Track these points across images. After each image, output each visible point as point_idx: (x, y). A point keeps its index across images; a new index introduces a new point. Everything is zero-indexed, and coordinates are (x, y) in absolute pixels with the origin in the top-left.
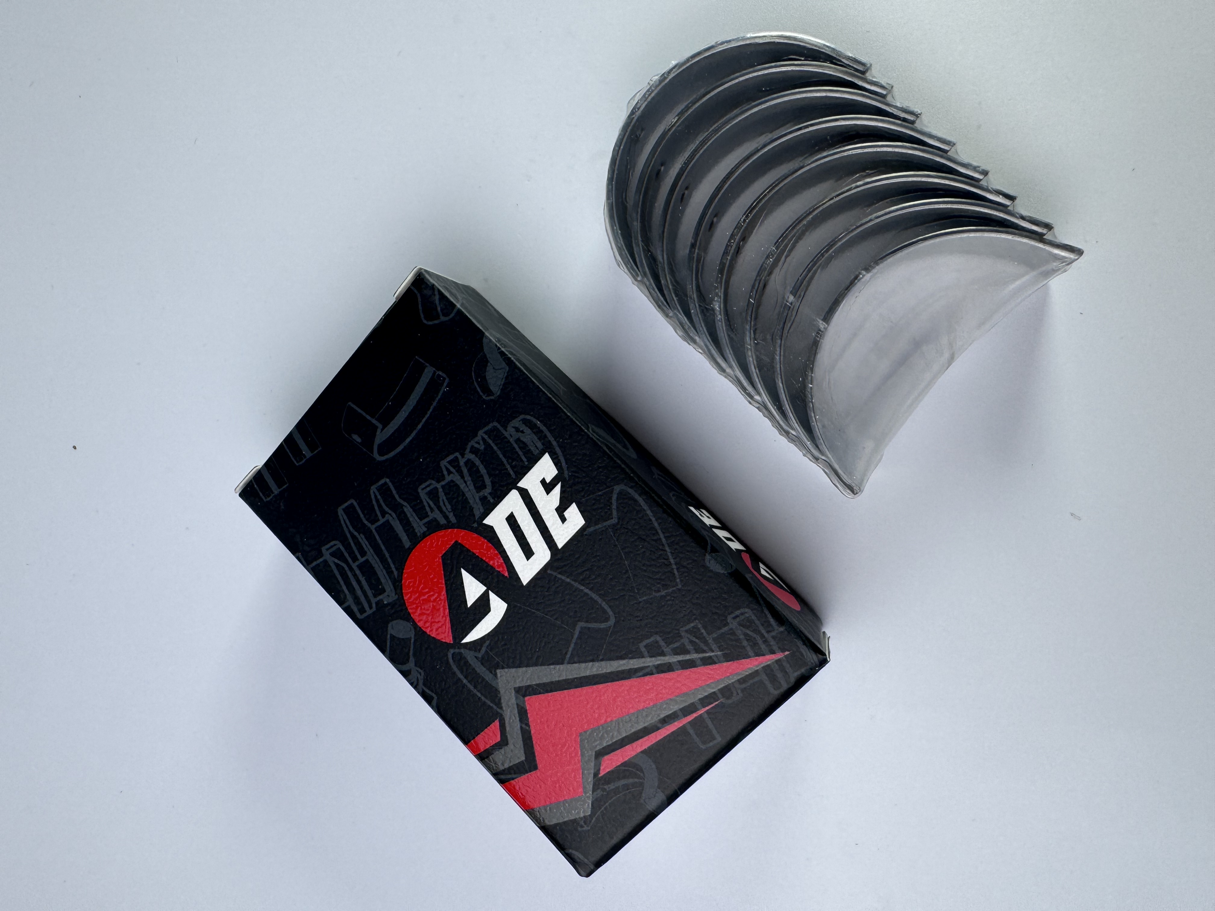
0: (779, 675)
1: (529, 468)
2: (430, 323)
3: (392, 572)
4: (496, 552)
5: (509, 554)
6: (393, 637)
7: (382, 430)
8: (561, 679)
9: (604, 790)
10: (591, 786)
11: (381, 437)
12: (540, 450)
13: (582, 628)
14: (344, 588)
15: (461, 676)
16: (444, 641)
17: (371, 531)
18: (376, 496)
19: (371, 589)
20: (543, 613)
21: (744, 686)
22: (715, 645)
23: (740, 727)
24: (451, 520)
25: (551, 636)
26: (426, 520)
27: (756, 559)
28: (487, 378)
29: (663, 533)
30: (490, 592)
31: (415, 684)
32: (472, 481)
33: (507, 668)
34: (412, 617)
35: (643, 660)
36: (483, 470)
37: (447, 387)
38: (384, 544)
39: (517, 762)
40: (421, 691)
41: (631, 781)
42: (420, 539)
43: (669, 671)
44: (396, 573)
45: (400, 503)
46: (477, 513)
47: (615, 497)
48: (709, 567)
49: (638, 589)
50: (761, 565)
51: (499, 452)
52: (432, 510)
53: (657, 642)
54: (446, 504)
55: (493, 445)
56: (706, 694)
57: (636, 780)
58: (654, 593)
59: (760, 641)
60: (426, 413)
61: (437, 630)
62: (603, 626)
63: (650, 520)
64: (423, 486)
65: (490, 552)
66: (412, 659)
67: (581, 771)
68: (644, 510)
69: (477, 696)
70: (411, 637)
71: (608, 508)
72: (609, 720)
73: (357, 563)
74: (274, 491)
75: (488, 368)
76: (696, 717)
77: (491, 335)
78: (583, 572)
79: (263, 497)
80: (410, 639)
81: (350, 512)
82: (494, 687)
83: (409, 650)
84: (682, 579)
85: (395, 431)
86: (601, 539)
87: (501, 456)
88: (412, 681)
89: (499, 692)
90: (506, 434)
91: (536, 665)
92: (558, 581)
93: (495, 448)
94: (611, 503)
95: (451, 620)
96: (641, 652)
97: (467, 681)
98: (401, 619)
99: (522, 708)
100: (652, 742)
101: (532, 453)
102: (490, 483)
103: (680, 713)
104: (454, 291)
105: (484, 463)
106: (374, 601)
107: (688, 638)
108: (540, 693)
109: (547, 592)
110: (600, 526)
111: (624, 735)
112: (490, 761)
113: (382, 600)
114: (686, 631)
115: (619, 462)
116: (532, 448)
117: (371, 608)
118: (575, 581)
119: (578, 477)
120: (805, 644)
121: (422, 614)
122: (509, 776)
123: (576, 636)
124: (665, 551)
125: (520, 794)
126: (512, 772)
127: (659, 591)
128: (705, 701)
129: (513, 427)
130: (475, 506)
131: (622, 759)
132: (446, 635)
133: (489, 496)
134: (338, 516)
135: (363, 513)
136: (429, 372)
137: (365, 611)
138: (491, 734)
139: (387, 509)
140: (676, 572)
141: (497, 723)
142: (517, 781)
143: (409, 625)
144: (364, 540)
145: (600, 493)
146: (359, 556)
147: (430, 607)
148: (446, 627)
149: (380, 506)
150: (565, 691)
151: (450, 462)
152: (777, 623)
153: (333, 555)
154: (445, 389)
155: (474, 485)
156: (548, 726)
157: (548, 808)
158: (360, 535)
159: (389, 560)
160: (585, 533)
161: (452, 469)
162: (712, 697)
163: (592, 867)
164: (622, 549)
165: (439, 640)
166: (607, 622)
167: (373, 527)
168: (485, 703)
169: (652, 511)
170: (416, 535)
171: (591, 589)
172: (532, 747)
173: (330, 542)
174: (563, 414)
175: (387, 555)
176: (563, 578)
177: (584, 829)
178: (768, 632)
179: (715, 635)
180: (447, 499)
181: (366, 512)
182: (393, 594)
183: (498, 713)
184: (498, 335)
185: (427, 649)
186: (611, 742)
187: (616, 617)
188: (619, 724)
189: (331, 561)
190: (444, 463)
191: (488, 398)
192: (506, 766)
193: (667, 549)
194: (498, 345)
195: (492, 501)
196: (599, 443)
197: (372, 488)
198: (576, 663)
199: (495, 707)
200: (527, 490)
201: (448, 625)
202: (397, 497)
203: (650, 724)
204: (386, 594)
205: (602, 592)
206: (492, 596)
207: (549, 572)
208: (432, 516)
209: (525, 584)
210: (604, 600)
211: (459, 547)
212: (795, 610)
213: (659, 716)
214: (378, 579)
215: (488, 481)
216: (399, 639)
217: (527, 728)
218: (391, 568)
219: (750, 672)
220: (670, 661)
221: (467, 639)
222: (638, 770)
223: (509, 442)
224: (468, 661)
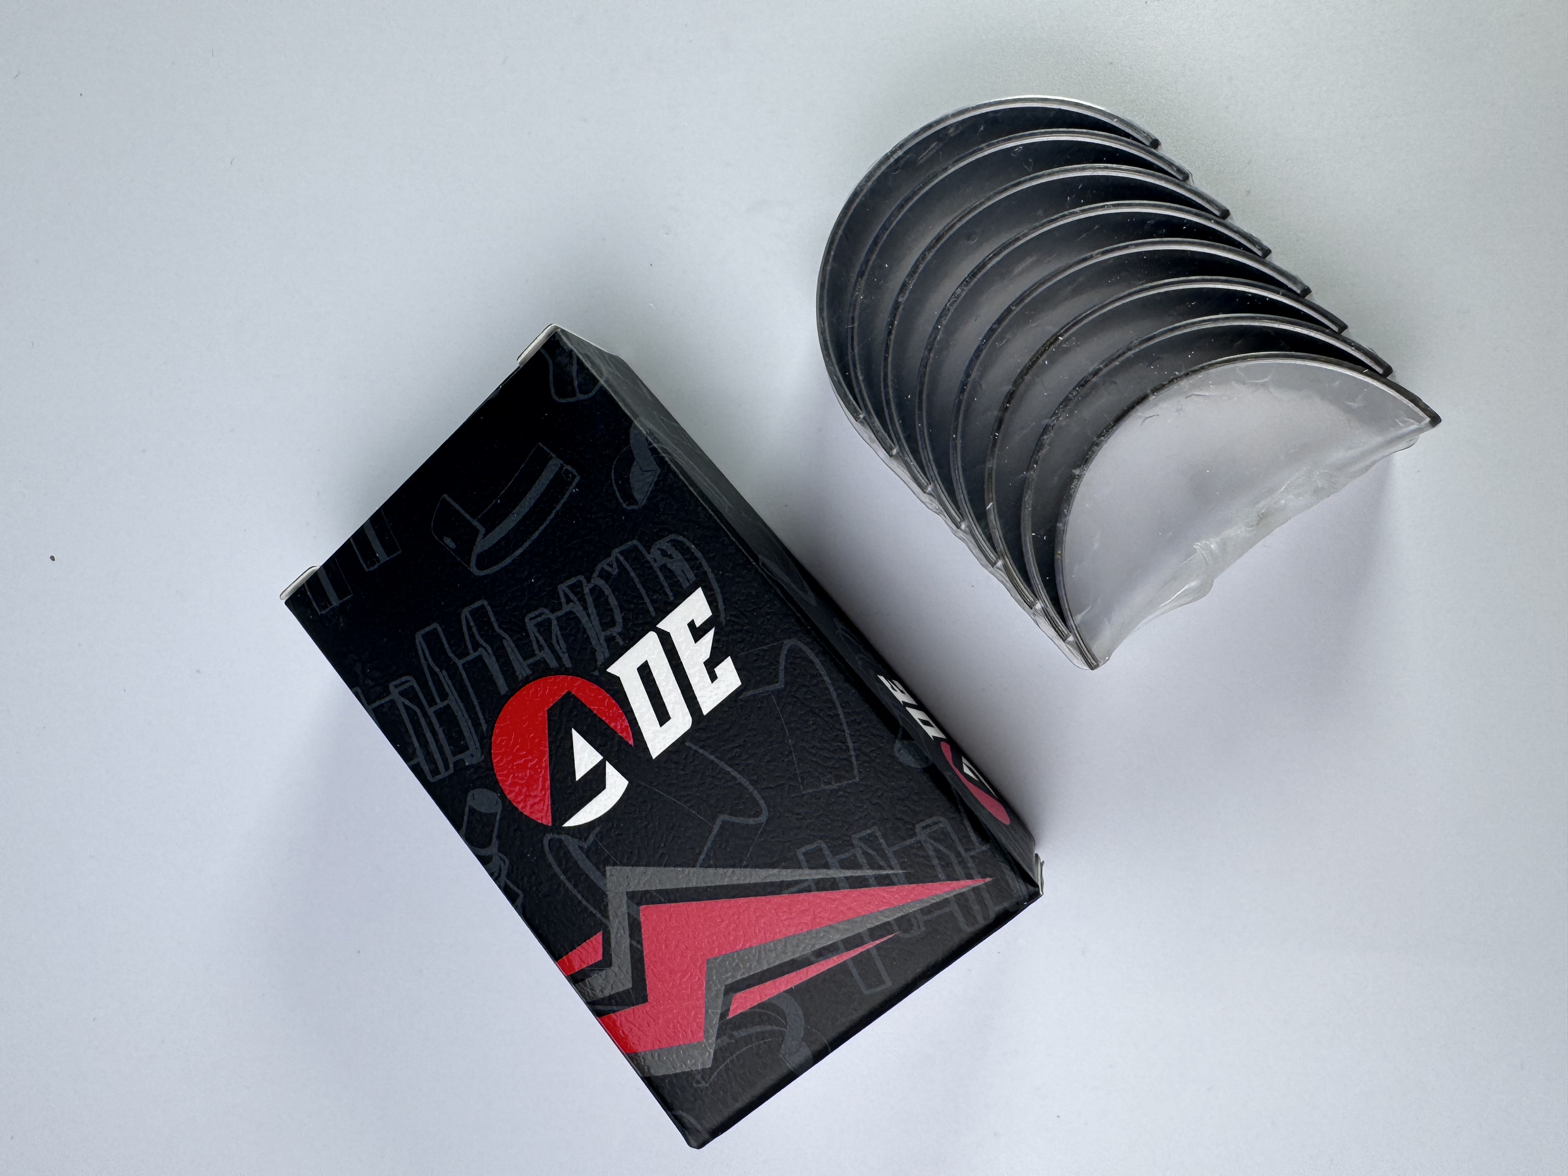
0: (976, 907)
1: (674, 605)
2: (563, 401)
3: (480, 724)
4: (621, 711)
5: (637, 715)
6: (472, 811)
7: (485, 535)
8: (690, 886)
9: (731, 1037)
10: (716, 1031)
11: (482, 544)
12: (691, 582)
13: (724, 822)
14: (414, 739)
15: (557, 870)
16: (540, 821)
17: (458, 668)
18: (468, 622)
19: (449, 745)
20: (674, 797)
21: (929, 917)
22: (896, 862)
23: (919, 970)
24: (565, 663)
25: (683, 829)
26: (531, 661)
27: (959, 752)
28: (631, 481)
29: (842, 707)
30: (607, 763)
31: (496, 875)
32: (598, 614)
33: (619, 866)
34: (500, 787)
35: (800, 871)
36: (613, 601)
37: (577, 486)
38: (472, 686)
39: (621, 990)
40: (503, 885)
41: (769, 1028)
42: (521, 684)
43: (833, 889)
44: (484, 727)
45: (499, 635)
46: (600, 659)
47: (784, 652)
48: (897, 758)
49: (802, 778)
50: (964, 760)
51: (636, 580)
52: (541, 648)
53: (821, 850)
54: (560, 642)
55: (629, 569)
56: (878, 923)
57: (775, 1028)
58: (822, 786)
59: (954, 860)
60: (545, 520)
61: (532, 806)
62: (751, 821)
63: (827, 689)
64: (532, 615)
65: (613, 710)
66: (495, 841)
67: (704, 1011)
68: (820, 675)
69: (578, 899)
70: (496, 813)
71: (774, 668)
72: (748, 946)
73: (434, 709)
74: (333, 603)
75: (633, 469)
76: (861, 953)
77: (643, 424)
78: (733, 748)
79: (317, 609)
80: (495, 815)
81: (432, 639)
82: (600, 888)
83: (492, 831)
84: (861, 770)
85: (502, 539)
86: (760, 707)
87: (639, 586)
88: (492, 871)
89: (607, 896)
90: (649, 557)
91: (659, 865)
92: (697, 757)
93: (633, 574)
94: (778, 662)
95: (551, 794)
96: (798, 860)
97: (565, 878)
98: (486, 787)
99: (636, 919)
100: (801, 979)
101: (681, 586)
102: (621, 620)
103: (842, 946)
104: (598, 361)
105: (616, 593)
106: (451, 760)
107: (861, 847)
108: (660, 902)
109: (683, 770)
110: (761, 690)
111: (765, 968)
112: (586, 986)
113: (463, 760)
114: (860, 839)
115: (792, 607)
116: (681, 579)
117: (447, 768)
118: (721, 759)
119: (737, 623)
120: (1012, 869)
121: (514, 784)
122: (609, 1008)
123: (715, 832)
124: (843, 731)
125: (621, 1032)
126: (613, 1001)
127: (830, 784)
128: (874, 933)
129: (658, 549)
130: (598, 648)
131: (759, 999)
132: (543, 814)
133: (618, 636)
134: (415, 643)
135: (449, 643)
136: (554, 464)
137: (439, 773)
138: (591, 950)
139: (482, 642)
140: (853, 759)
141: (599, 936)
142: (618, 1015)
143: (494, 796)
144: (447, 678)
145: (765, 647)
146: (438, 700)
147: (526, 775)
148: (544, 804)
149: (472, 636)
150: (694, 903)
151: (572, 587)
152: (980, 840)
153: (403, 694)
154: (573, 489)
155: (600, 620)
156: (666, 947)
157: (656, 1054)
158: (441, 671)
159: (478, 708)
160: (740, 698)
161: (572, 596)
162: (885, 928)
163: (707, 1136)
164: (786, 723)
165: (533, 820)
166: (758, 817)
167: (460, 663)
168: (586, 909)
169: (831, 679)
170: (517, 677)
171: (739, 772)
172: (643, 972)
173: (401, 676)
174: (726, 539)
175: (476, 703)
176: (706, 754)
177: (701, 1086)
178: (967, 850)
179: (896, 848)
180: (562, 635)
181: (452, 642)
182: (479, 754)
183: (602, 923)
184: (651, 426)
185: (515, 830)
186: (747, 975)
187: (769, 812)
188: (760, 952)
189: (401, 701)
190: (563, 588)
191: (630, 508)
192: (607, 993)
193: (845, 727)
194: (650, 439)
195: (621, 643)
196: (770, 581)
197: (464, 610)
198: (710, 866)
199: (599, 915)
200: (669, 633)
201: (548, 801)
202: (496, 625)
203: (801, 956)
204: (468, 752)
205: (755, 777)
206: (610, 769)
207: (687, 744)
208: (540, 655)
209: (654, 757)
210: (756, 789)
211: (572, 700)
212: (1004, 824)
213: (813, 946)
214: (461, 733)
215: (618, 617)
216: (480, 813)
217: (639, 946)
218: (479, 719)
219: (938, 900)
220: (835, 876)
221: (571, 823)
222: (778, 1015)
223: (651, 567)
224: (569, 852)
